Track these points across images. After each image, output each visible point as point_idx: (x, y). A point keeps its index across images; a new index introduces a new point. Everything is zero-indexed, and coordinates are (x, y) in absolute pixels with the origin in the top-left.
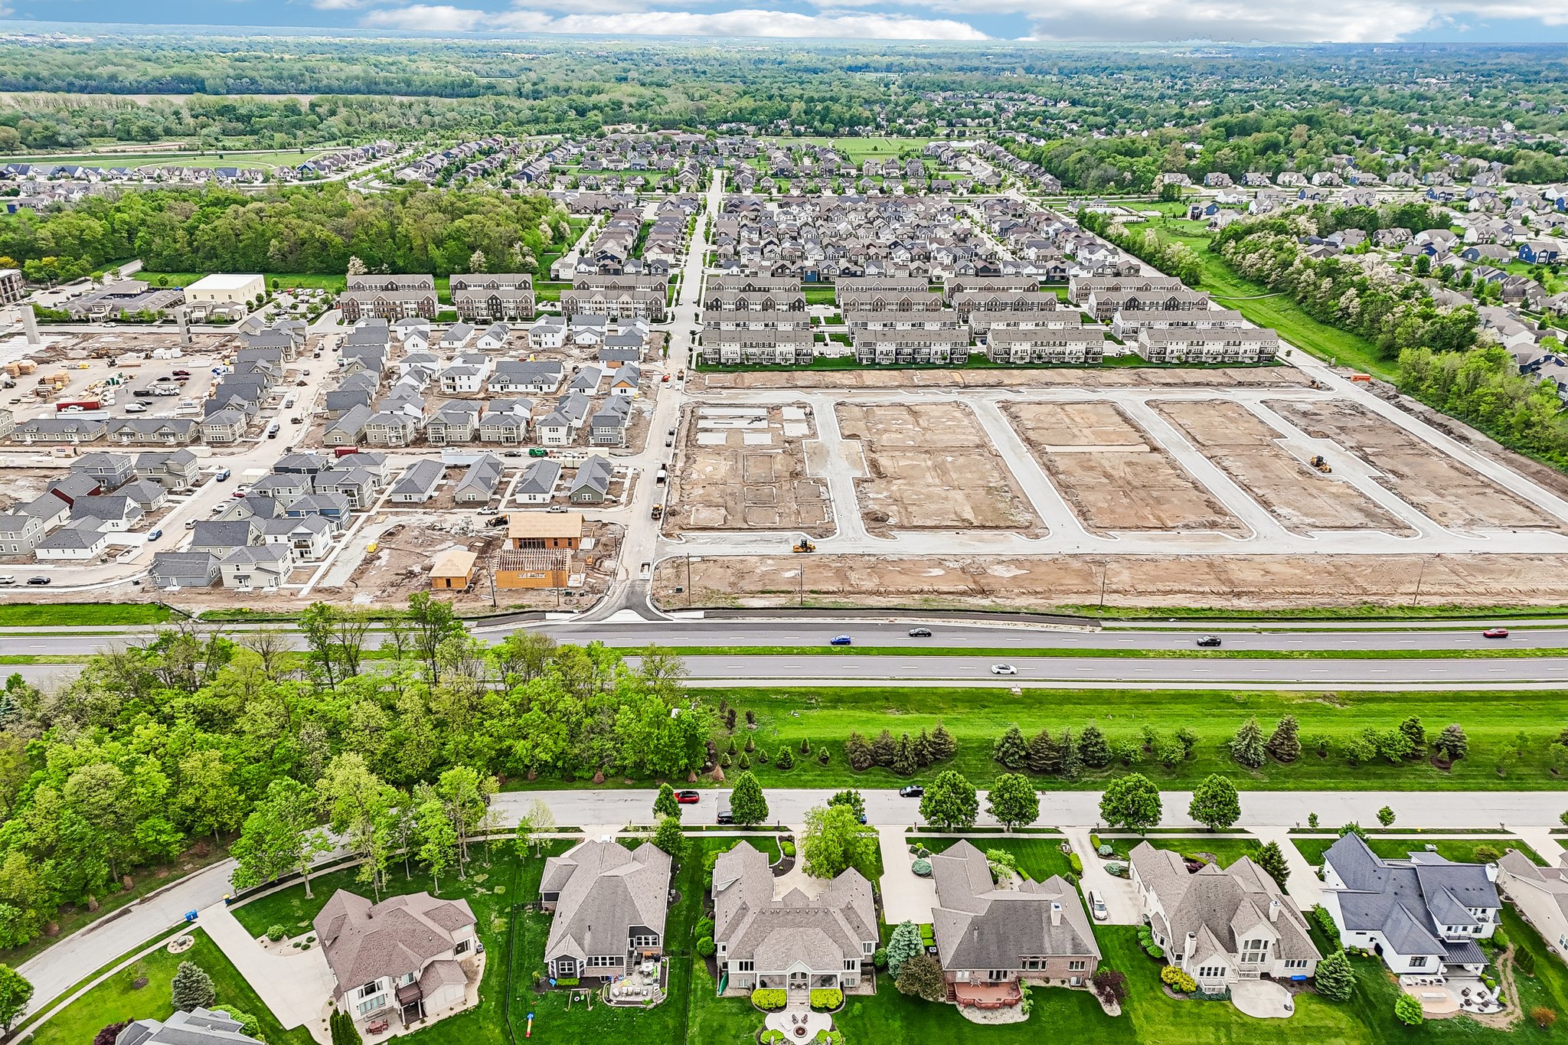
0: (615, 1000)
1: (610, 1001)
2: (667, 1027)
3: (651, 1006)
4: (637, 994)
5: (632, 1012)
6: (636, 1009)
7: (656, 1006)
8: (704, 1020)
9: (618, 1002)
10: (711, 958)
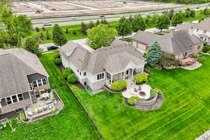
0: (31, 118)
1: (27, 120)
2: (74, 119)
3: (58, 112)
4: (45, 110)
5: (46, 121)
6: (48, 118)
7: (61, 112)
8: (93, 107)
9: (34, 119)
10: (77, 83)
